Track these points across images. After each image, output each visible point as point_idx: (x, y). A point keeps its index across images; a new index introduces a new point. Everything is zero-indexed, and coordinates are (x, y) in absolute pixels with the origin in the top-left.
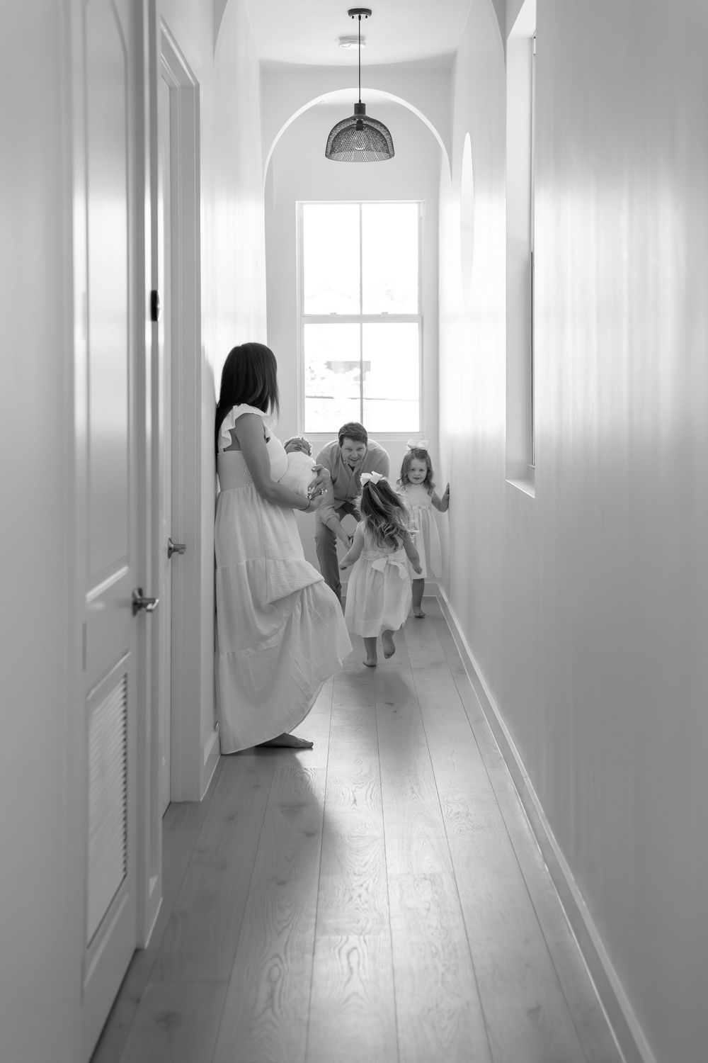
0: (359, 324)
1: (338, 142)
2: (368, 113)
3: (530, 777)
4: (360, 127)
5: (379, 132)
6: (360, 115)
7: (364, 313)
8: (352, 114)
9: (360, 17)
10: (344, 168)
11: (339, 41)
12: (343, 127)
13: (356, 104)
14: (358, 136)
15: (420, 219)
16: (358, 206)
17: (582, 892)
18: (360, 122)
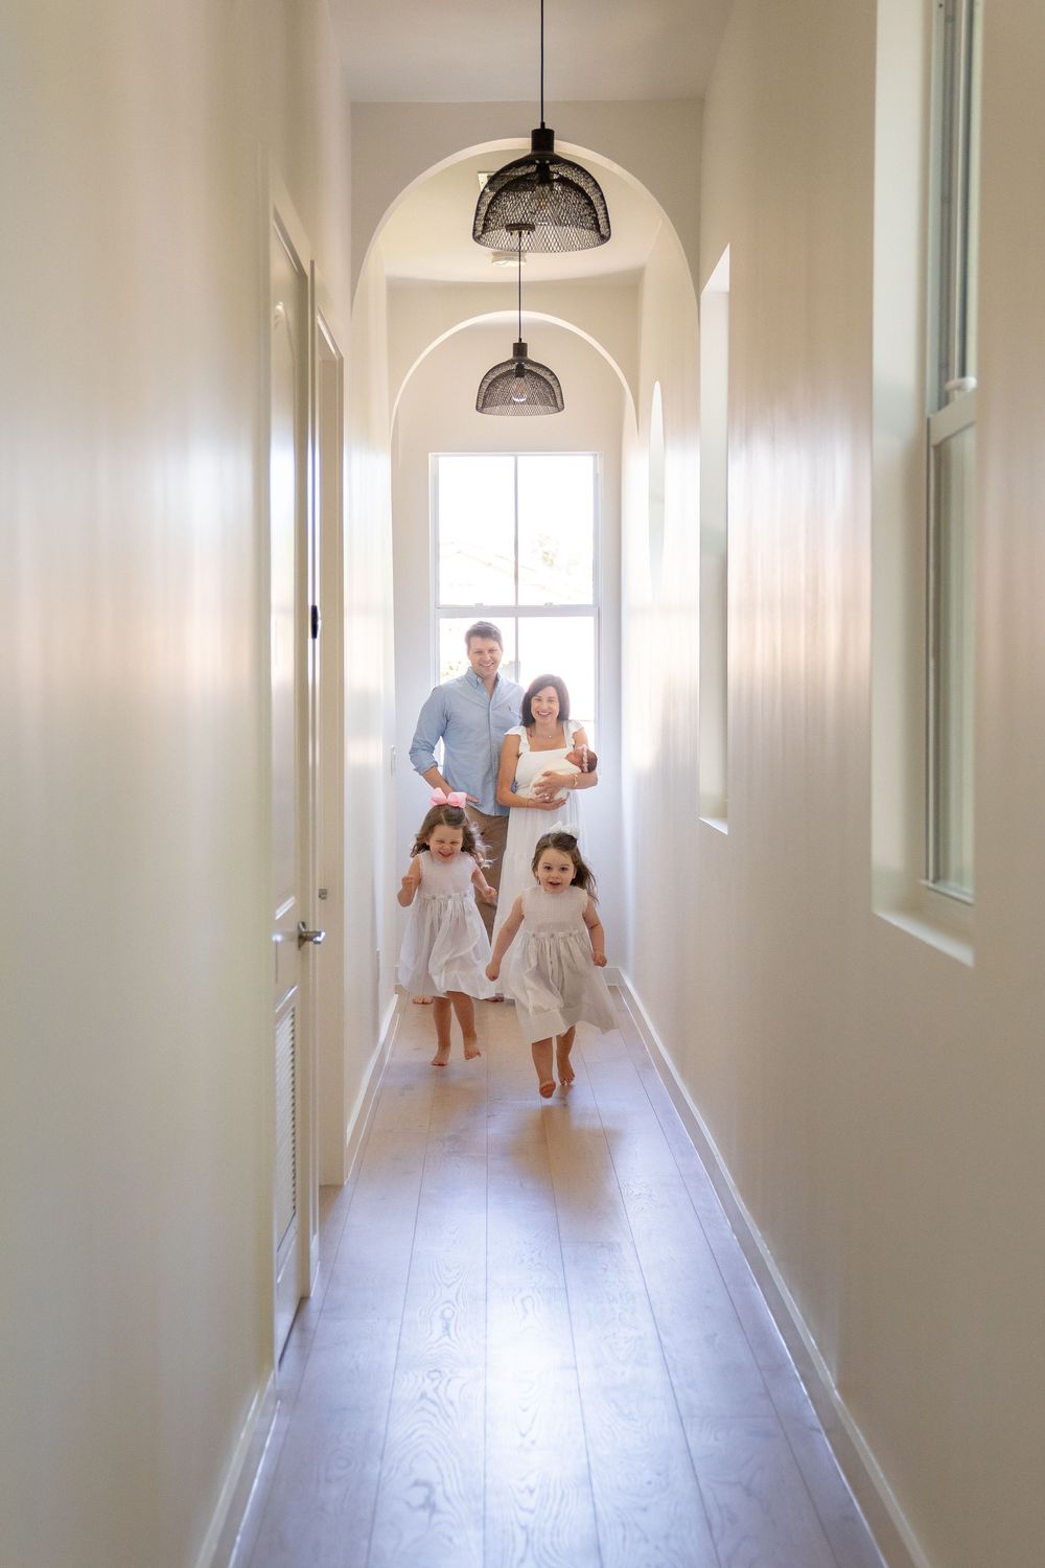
0: (514, 619)
1: (491, 393)
2: (531, 356)
3: (723, 1155)
4: (520, 372)
5: (545, 380)
6: (521, 358)
7: (521, 603)
8: (510, 356)
9: (520, 234)
10: (499, 422)
11: (492, 257)
12: (497, 373)
13: (515, 344)
14: (516, 384)
15: (596, 476)
16: (513, 458)
17: (767, 1243)
18: (520, 367)
